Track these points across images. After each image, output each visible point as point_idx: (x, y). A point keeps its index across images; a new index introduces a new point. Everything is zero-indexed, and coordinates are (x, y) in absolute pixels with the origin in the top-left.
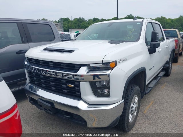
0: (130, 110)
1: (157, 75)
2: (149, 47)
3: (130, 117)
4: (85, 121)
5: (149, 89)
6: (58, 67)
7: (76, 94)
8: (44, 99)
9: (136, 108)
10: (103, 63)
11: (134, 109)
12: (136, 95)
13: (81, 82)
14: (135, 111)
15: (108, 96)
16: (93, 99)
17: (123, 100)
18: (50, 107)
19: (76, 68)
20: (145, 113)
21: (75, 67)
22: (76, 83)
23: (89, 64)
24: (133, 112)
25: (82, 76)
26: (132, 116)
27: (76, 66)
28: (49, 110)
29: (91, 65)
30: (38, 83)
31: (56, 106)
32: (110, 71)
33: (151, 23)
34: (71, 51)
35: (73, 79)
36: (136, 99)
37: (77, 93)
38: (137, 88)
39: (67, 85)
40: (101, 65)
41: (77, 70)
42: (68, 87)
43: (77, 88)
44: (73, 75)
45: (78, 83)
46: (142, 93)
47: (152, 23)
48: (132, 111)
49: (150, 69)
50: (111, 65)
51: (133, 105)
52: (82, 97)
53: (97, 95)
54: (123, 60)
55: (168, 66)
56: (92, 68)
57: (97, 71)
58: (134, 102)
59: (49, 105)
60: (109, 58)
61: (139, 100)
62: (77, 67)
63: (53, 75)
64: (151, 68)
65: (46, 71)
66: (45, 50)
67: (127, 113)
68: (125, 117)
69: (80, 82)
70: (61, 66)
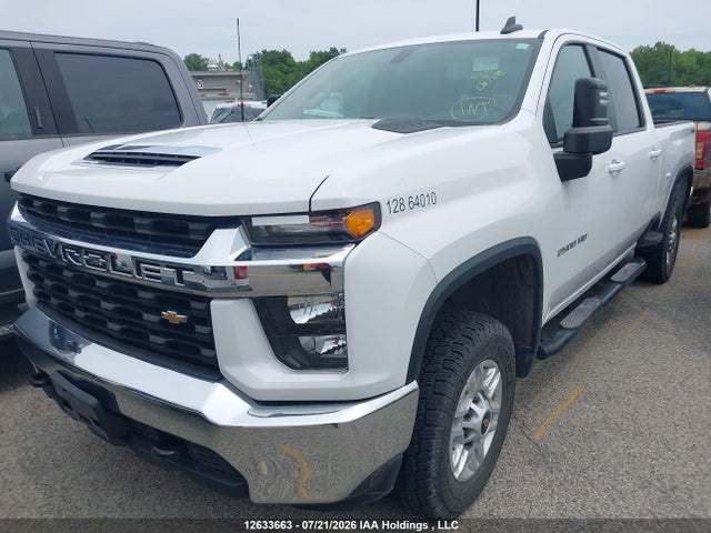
0: (457, 429)
1: (607, 279)
2: (561, 149)
3: (460, 459)
5: (561, 336)
6: (120, 233)
7: (196, 355)
8: (77, 376)
9: (487, 416)
10: (311, 214)
11: (476, 422)
12: (492, 362)
13: (213, 303)
14: (484, 429)
16: (273, 376)
17: (414, 385)
18: (95, 409)
19: (193, 237)
20: (537, 437)
21: (186, 230)
22: (194, 305)
23: (248, 218)
24: (471, 437)
25: (217, 272)
26: (466, 453)
27: (192, 226)
28: (96, 422)
29: (256, 222)
30: (60, 304)
31: (126, 408)
32: (347, 249)
33: (583, 45)
34: (176, 161)
35: (179, 287)
36: (493, 380)
37: (205, 352)
38: (496, 330)
39: (160, 314)
40: (306, 219)
41: (194, 246)
42: (165, 322)
43: (199, 328)
44: (179, 269)
45: (201, 306)
46: (521, 353)
47: (588, 47)
48: (467, 431)
49: (564, 250)
50: (352, 223)
51: (473, 406)
52: (224, 367)
53: (294, 363)
54: (417, 203)
55: (658, 237)
56: (265, 239)
57: (289, 251)
58: (483, 393)
59: (92, 400)
60: (343, 191)
61: (506, 384)
62: (197, 232)
63: (104, 266)
64: (572, 245)
65: (78, 249)
67: (436, 442)
68: (430, 459)
69: (212, 299)
70: (132, 225)
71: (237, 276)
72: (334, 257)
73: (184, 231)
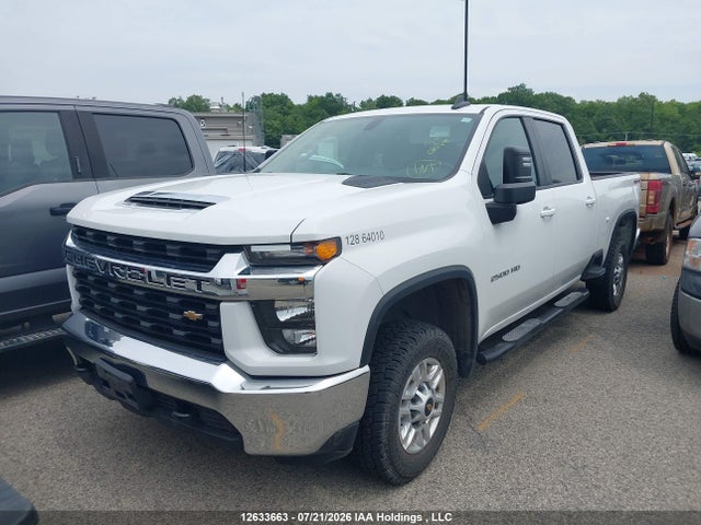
0: (404, 410)
1: (550, 304)
2: (492, 200)
3: (407, 434)
4: (237, 434)
5: (499, 348)
7: (208, 345)
8: (115, 361)
10: (291, 244)
11: (421, 406)
12: (434, 360)
13: (222, 304)
15: (311, 350)
16: (261, 357)
17: (366, 368)
18: (130, 384)
19: (209, 259)
20: (480, 429)
21: (205, 254)
22: (208, 306)
23: (248, 247)
24: (417, 417)
25: (225, 283)
26: (413, 431)
27: (209, 251)
28: (130, 396)
29: (254, 249)
30: (102, 309)
31: (153, 384)
32: (317, 268)
33: (520, 117)
34: (200, 206)
35: (198, 293)
36: (436, 374)
37: (214, 340)
38: (435, 334)
39: (182, 313)
40: (289, 248)
41: (211, 265)
42: (186, 319)
43: (211, 323)
44: (199, 281)
45: (213, 307)
46: (461, 358)
47: (524, 119)
48: (414, 412)
49: (497, 277)
50: (321, 250)
51: (418, 393)
52: (229, 352)
53: (277, 348)
54: (368, 238)
55: (601, 271)
56: (259, 260)
57: (276, 269)
58: (427, 383)
59: (129, 378)
60: (315, 228)
61: (447, 379)
62: (211, 255)
63: (143, 278)
64: (505, 273)
65: (123, 267)
66: (132, 200)
67: (385, 416)
68: (381, 428)
69: (221, 301)
70: (165, 250)
71: (239, 287)
72: (307, 274)
73: (202, 254)
